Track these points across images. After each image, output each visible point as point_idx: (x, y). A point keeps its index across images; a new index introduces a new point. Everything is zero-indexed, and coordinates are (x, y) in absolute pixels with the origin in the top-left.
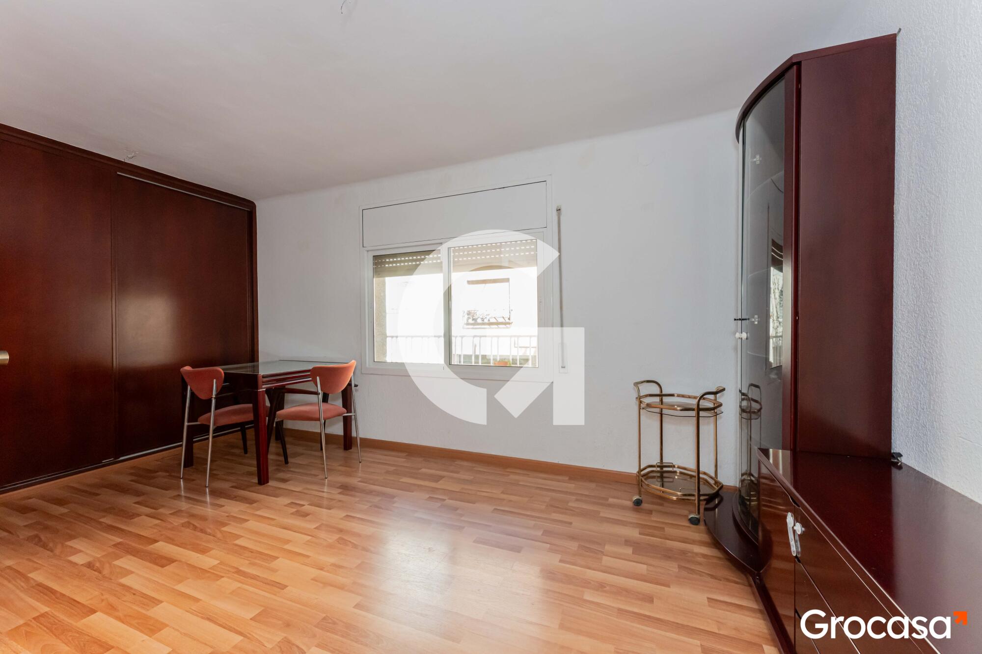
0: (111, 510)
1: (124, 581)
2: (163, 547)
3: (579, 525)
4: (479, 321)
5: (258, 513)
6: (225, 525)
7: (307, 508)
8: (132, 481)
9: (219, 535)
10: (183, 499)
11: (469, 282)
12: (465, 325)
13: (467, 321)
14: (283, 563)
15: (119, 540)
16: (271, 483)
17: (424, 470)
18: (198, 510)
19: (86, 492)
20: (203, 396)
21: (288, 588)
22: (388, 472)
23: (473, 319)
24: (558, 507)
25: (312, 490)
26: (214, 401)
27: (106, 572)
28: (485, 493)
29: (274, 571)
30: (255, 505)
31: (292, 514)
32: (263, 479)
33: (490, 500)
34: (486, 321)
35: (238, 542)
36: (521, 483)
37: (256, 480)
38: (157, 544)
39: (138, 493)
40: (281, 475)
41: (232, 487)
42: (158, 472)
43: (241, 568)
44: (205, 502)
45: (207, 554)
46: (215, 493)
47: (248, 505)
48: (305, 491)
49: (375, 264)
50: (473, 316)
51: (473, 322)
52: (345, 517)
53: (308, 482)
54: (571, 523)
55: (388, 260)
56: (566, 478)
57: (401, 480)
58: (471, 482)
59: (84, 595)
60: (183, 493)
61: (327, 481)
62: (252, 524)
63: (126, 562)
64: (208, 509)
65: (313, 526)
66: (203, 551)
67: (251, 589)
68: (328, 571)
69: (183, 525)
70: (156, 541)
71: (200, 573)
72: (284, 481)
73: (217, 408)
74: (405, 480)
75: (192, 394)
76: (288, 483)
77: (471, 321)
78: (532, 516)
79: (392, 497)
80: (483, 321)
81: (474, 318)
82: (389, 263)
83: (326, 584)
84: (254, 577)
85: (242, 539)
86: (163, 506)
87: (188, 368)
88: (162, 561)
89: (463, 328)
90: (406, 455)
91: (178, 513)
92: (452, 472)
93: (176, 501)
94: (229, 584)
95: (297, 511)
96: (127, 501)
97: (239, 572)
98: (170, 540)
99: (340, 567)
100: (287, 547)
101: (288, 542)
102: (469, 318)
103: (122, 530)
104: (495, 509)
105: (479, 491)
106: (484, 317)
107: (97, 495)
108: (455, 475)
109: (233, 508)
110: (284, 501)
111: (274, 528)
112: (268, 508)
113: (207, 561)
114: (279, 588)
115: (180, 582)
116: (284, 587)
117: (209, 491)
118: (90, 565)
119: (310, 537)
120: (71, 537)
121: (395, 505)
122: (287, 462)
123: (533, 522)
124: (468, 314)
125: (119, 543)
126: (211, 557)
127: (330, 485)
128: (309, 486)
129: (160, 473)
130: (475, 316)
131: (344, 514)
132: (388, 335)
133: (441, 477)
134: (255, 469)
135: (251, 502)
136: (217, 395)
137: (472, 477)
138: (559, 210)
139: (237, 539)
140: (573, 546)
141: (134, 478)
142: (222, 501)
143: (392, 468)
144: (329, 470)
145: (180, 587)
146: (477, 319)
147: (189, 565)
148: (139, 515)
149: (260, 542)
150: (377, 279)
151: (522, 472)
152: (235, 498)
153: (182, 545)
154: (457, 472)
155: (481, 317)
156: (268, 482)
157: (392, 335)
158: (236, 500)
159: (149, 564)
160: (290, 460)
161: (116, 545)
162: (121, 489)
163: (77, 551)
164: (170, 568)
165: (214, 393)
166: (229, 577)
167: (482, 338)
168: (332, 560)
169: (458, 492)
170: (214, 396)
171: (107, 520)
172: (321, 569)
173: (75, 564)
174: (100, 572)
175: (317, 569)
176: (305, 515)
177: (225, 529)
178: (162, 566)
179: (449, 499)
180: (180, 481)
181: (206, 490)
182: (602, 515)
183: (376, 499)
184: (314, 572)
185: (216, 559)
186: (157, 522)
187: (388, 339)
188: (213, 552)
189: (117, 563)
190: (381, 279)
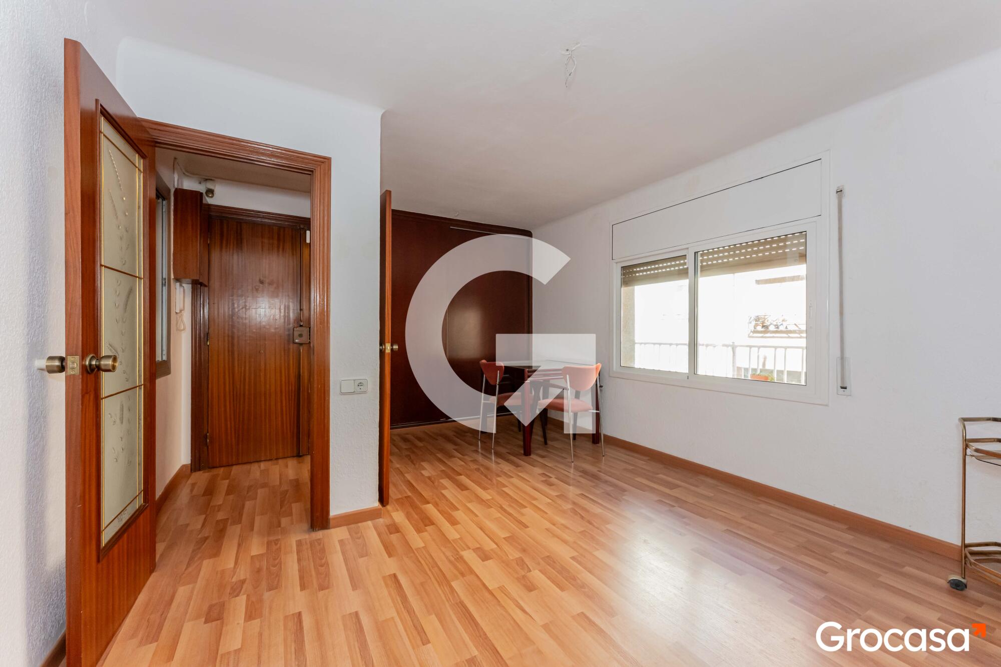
0: (442, 450)
1: (443, 492)
2: (463, 479)
3: (837, 577)
4: (772, 328)
5: (520, 474)
6: (499, 476)
7: (553, 480)
8: (454, 435)
9: (494, 481)
10: (480, 455)
11: (758, 282)
12: (752, 333)
13: (755, 328)
14: (528, 511)
15: (444, 469)
16: (533, 456)
17: (661, 476)
18: (486, 462)
19: (431, 436)
20: (492, 383)
21: (529, 528)
22: (626, 470)
23: (763, 326)
24: (814, 552)
25: (559, 467)
26: (497, 387)
27: (436, 484)
28: (722, 513)
29: (523, 515)
30: (519, 468)
31: (542, 481)
32: (527, 452)
33: (725, 520)
34: (782, 328)
35: (504, 489)
36: (771, 515)
37: (522, 452)
38: (461, 476)
39: (455, 444)
40: (540, 452)
41: (507, 453)
42: (467, 433)
43: (503, 506)
44: (491, 459)
45: (487, 491)
46: (498, 455)
47: (515, 467)
48: (555, 468)
49: (624, 274)
50: (763, 323)
51: (763, 329)
52: (580, 494)
53: (558, 462)
54: (826, 573)
55: (635, 270)
56: (844, 527)
57: (636, 479)
58: (708, 498)
59: (426, 494)
60: (480, 450)
61: (574, 465)
62: (515, 480)
63: (445, 482)
64: (493, 463)
65: (554, 494)
66: (485, 489)
67: (508, 521)
68: (558, 528)
69: (476, 469)
70: (461, 475)
71: (481, 501)
72: (543, 457)
73: (499, 394)
74: (639, 479)
75: (486, 380)
76: (544, 459)
77: (759, 328)
78: (774, 550)
79: (624, 490)
80: (778, 328)
81: (764, 324)
82: (639, 272)
83: (555, 536)
84: (510, 514)
85: (507, 488)
86: (467, 455)
87: (484, 361)
88: (462, 487)
89: (750, 337)
90: (648, 460)
91: (475, 461)
92: (691, 484)
93: (474, 454)
94: (495, 513)
95: (546, 481)
96: (450, 447)
97: (501, 508)
98: (468, 476)
99: (567, 528)
100: (534, 502)
101: (535, 499)
102: (756, 325)
103: (445, 462)
104: (727, 529)
105: (715, 508)
106: (779, 324)
107: (437, 440)
108: (693, 488)
109: (506, 467)
110: (538, 470)
111: (528, 487)
112: (527, 473)
113: (485, 495)
114: (523, 526)
115: (469, 502)
116: (526, 527)
117: (494, 452)
118: (429, 478)
119: (551, 501)
120: (423, 461)
121: (624, 497)
122: (546, 443)
123: (771, 556)
124: (756, 321)
125: (443, 470)
126: (488, 494)
127: (576, 468)
128: (559, 466)
129: (468, 434)
130: (766, 322)
131: (580, 492)
132: (636, 342)
133: (678, 486)
134: (522, 443)
135: (517, 466)
136: (499, 382)
137: (713, 495)
138: (840, 192)
139: (504, 487)
140: (819, 594)
141: (455, 434)
142: (500, 460)
143: (632, 467)
144: (575, 455)
145: (469, 505)
146: (769, 325)
147: (475, 494)
148: (455, 457)
149: (517, 493)
150: (626, 288)
151: (779, 505)
152: (507, 460)
153: (473, 481)
154: (697, 486)
155: (775, 323)
156: (530, 455)
157: (640, 342)
158: (508, 462)
159: (456, 487)
160: (549, 442)
161: (443, 471)
162: (448, 439)
163: (424, 469)
164: (465, 492)
165: (498, 381)
166: (495, 509)
167: (761, 349)
168: (563, 521)
169: (691, 503)
170: (498, 383)
171: (439, 455)
172: (554, 525)
173: (423, 475)
174: (433, 483)
175: (551, 523)
176: (550, 485)
177: (499, 479)
178: (462, 490)
179: (679, 507)
180: (478, 442)
181: (491, 451)
182: (880, 579)
183: (609, 489)
184: (548, 525)
185: (491, 496)
186: (463, 463)
187: (637, 346)
188: (489, 491)
189: (442, 481)
190: (630, 288)
